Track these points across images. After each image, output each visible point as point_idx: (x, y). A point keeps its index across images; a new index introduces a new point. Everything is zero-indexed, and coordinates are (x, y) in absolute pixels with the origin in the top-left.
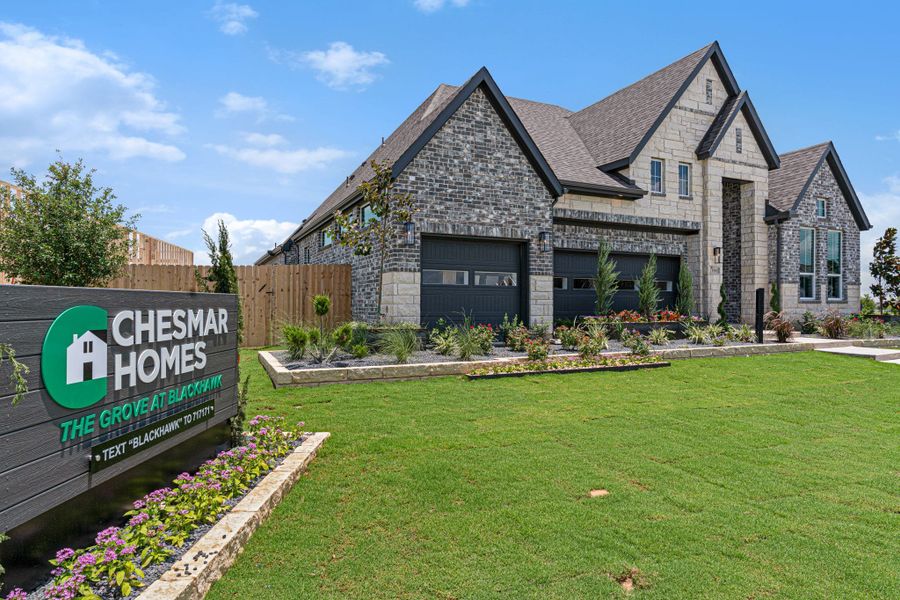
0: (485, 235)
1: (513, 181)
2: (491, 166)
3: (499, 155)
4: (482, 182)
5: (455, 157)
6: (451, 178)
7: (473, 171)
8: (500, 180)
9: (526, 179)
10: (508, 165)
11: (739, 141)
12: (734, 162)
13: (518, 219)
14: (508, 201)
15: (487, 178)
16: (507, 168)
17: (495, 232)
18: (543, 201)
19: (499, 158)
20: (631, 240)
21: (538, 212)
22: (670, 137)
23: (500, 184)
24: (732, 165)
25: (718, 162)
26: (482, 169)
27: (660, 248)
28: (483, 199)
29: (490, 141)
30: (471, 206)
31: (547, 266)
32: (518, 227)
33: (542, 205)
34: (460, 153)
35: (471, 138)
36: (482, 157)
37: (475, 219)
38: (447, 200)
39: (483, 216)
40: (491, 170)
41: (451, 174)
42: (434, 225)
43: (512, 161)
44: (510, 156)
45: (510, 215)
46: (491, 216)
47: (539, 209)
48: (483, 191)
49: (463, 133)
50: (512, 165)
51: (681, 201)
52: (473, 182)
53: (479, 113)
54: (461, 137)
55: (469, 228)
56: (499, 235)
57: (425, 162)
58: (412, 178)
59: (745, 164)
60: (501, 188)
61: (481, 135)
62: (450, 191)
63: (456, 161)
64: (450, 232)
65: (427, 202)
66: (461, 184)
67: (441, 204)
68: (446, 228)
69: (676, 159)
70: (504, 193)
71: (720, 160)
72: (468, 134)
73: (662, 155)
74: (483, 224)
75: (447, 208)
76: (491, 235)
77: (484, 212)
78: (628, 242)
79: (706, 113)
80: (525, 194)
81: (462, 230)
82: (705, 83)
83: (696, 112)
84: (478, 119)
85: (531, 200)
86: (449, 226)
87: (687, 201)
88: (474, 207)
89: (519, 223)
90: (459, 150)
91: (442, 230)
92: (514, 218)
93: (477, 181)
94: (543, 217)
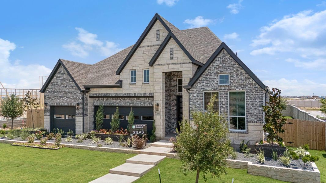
0: (63, 105)
1: (71, 89)
2: (65, 85)
3: (67, 82)
4: (63, 90)
5: (57, 85)
6: (56, 90)
7: (60, 88)
8: (68, 89)
9: (74, 87)
10: (70, 84)
11: (172, 54)
12: (168, 64)
13: (72, 100)
14: (69, 95)
15: (64, 89)
16: (69, 85)
17: (66, 104)
18: (79, 94)
19: (67, 83)
20: (129, 101)
21: (78, 97)
22: (137, 60)
23: (67, 90)
24: (168, 66)
25: (159, 66)
26: (63, 87)
27: (142, 103)
28: (63, 95)
29: (65, 78)
30: (60, 97)
31: (80, 114)
32: (72, 102)
33: (79, 95)
34: (58, 83)
35: (60, 78)
36: (63, 83)
37: (61, 101)
38: (55, 96)
39: (63, 100)
40: (65, 87)
41: (56, 89)
42: (52, 103)
43: (71, 83)
44: (70, 82)
45: (70, 99)
46: (65, 100)
47: (78, 96)
48: (63, 93)
49: (59, 77)
50: (71, 84)
51: (143, 85)
52: (61, 91)
53: (62, 71)
54: (58, 79)
55: (60, 103)
56: (67, 105)
57: (50, 87)
58: (48, 92)
59: (176, 64)
60: (68, 91)
61: (62, 77)
62: (55, 94)
63: (57, 86)
64: (56, 105)
65: (51, 97)
66: (58, 91)
67: (54, 97)
68: (55, 104)
69: (141, 68)
70: (69, 93)
71: (160, 65)
72: (60, 77)
73: (134, 68)
74: (63, 102)
75: (55, 99)
76: (65, 105)
77: (64, 99)
78: (128, 102)
79: (156, 45)
80: (74, 92)
81: (58, 104)
82: (156, 32)
83: (151, 46)
84: (62, 73)
85: (76, 94)
86: (55, 103)
87: (147, 85)
88: (61, 97)
89: (72, 101)
90: (58, 82)
91: (54, 105)
92: (71, 100)
93: (62, 90)
94: (79, 98)
